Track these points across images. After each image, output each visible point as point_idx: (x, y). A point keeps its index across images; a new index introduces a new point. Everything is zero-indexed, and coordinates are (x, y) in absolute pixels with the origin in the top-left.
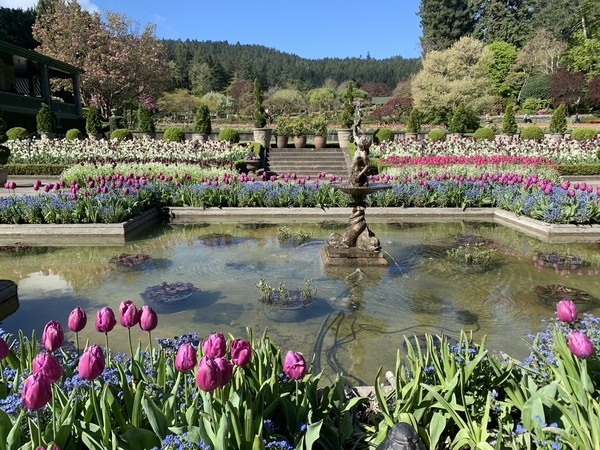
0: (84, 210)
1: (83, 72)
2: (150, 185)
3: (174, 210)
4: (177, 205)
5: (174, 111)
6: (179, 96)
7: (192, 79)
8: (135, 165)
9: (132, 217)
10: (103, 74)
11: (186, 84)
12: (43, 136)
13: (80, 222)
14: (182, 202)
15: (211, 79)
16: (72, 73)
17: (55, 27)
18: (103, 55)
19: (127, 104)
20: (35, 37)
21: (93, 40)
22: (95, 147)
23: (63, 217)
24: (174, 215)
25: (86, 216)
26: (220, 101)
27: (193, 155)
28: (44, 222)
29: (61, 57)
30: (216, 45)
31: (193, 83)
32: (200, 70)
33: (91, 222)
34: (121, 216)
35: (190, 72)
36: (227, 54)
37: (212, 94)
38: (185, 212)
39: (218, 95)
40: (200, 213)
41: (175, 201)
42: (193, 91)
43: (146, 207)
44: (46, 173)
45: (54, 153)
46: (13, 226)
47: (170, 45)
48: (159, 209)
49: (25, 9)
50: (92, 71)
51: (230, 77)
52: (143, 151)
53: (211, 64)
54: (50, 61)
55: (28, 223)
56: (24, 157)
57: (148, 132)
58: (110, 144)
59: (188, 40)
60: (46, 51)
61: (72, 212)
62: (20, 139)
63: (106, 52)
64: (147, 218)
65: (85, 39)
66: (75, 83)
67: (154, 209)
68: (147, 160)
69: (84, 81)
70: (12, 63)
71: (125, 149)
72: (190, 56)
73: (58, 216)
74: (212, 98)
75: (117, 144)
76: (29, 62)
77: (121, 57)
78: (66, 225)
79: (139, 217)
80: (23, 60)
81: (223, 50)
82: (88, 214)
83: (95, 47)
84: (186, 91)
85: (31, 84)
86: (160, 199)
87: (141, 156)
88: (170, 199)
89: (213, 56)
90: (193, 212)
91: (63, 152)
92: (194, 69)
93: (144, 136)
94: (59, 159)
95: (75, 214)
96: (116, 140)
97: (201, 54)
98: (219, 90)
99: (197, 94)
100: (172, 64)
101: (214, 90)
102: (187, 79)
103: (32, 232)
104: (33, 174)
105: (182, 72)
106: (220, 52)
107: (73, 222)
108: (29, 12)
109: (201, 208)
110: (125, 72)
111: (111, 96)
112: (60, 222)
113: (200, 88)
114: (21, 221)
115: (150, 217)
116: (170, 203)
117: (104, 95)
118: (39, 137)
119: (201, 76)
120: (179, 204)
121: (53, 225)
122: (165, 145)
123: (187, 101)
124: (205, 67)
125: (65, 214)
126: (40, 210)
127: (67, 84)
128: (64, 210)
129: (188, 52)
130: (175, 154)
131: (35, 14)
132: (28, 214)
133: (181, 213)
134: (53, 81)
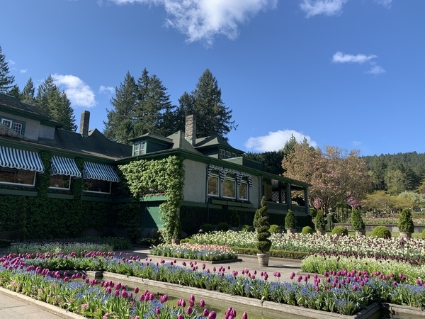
0: (323, 299)
1: (311, 186)
2: (371, 282)
3: (393, 307)
4: (395, 302)
5: (374, 207)
6: (378, 196)
7: (387, 182)
8: (353, 258)
9: (360, 311)
10: (323, 186)
11: (382, 186)
12: (288, 231)
13: (321, 309)
14: (400, 301)
15: (404, 181)
16: (303, 187)
17: (294, 160)
18: (323, 174)
19: (339, 205)
20: (283, 167)
21: (317, 165)
22: (322, 240)
23: (309, 303)
24: (394, 311)
25: (325, 305)
26: (414, 199)
27: (399, 251)
28: (297, 305)
29: (297, 177)
30: (406, 156)
31: (388, 185)
32: (394, 176)
33: (329, 311)
34: (352, 309)
35: (385, 178)
36: (417, 161)
37: (406, 193)
38: (404, 311)
39: (412, 194)
40: (418, 313)
41: (394, 299)
42: (388, 191)
43: (370, 302)
44: (290, 257)
45: (295, 243)
46: (277, 304)
47: (368, 159)
48: (380, 304)
49: (277, 151)
50: (316, 184)
51: (421, 179)
52: (357, 245)
53: (403, 170)
54: (292, 181)
55: (286, 303)
56: (277, 245)
57: (359, 230)
58: (332, 238)
59: (382, 155)
60: (288, 175)
61: (315, 300)
62: (276, 233)
63: (325, 171)
64: (372, 312)
65: (312, 165)
66: (305, 193)
67: (376, 304)
68: (362, 255)
69: (311, 191)
70: (271, 184)
71: (343, 243)
72: (384, 166)
73: (306, 301)
74: (406, 196)
75: (337, 238)
76: (280, 182)
77: (335, 174)
78: (311, 310)
79: (365, 311)
80: (277, 181)
81: (412, 158)
82: (327, 304)
83: (318, 169)
84: (383, 192)
85: (280, 195)
86: (380, 295)
87: (355, 249)
88: (389, 296)
89: (404, 164)
90: (412, 311)
91: (301, 243)
92: (389, 175)
93: (357, 233)
94: (298, 248)
95: (318, 302)
96: (336, 235)
97: (394, 164)
98: (412, 189)
99: (392, 194)
100: (370, 173)
101: (407, 189)
102: (383, 182)
103: (289, 311)
104: (282, 257)
105: (378, 178)
106: (410, 160)
107: (316, 309)
108: (279, 152)
109: (420, 309)
110: (338, 183)
111: (328, 201)
112: (307, 307)
113: (395, 188)
114: (282, 302)
115: (374, 311)
116: (389, 300)
117: (323, 199)
118: (286, 232)
119: (395, 180)
120: (398, 302)
121: (302, 308)
122: (374, 240)
123: (384, 200)
124: (398, 173)
125: (310, 301)
126: (295, 295)
127: (301, 194)
128: (310, 297)
129: (384, 163)
130: (383, 249)
131: (283, 152)
132: (287, 298)
133: (400, 310)
134: (293, 192)
